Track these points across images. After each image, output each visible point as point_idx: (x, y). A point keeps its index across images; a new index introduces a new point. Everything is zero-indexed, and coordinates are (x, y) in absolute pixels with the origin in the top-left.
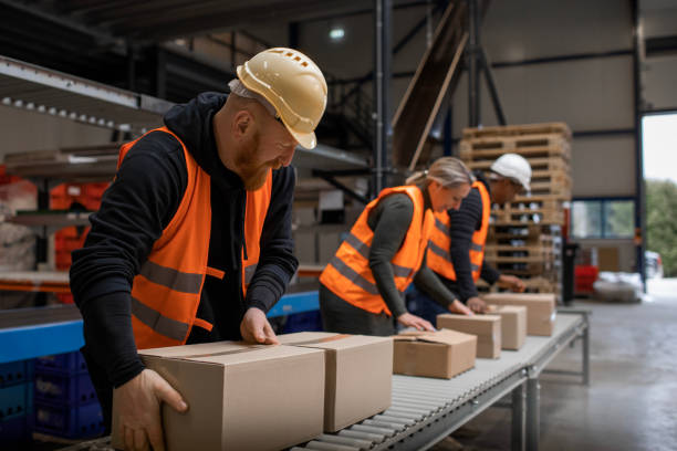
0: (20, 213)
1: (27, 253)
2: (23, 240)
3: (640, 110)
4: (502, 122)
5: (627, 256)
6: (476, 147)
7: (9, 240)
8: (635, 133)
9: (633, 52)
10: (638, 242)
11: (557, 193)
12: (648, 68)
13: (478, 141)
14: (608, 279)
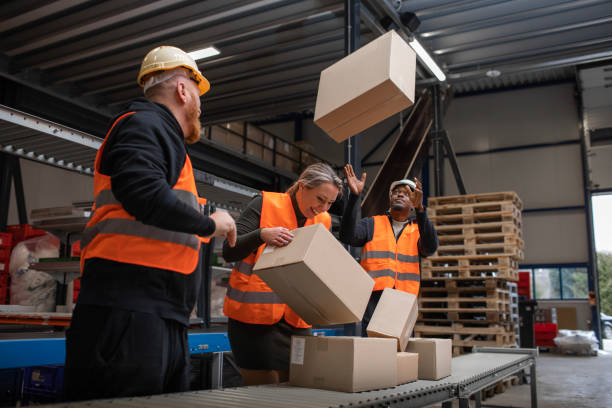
0: (41, 260)
1: (47, 296)
2: (45, 285)
3: (589, 190)
4: (463, 191)
5: (583, 316)
6: (438, 213)
7: (34, 285)
8: (586, 209)
9: (580, 141)
10: (592, 303)
11: (509, 251)
12: (593, 155)
13: (441, 207)
14: (566, 335)
